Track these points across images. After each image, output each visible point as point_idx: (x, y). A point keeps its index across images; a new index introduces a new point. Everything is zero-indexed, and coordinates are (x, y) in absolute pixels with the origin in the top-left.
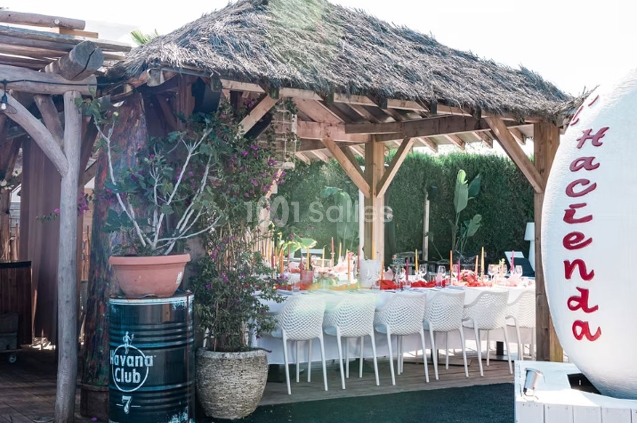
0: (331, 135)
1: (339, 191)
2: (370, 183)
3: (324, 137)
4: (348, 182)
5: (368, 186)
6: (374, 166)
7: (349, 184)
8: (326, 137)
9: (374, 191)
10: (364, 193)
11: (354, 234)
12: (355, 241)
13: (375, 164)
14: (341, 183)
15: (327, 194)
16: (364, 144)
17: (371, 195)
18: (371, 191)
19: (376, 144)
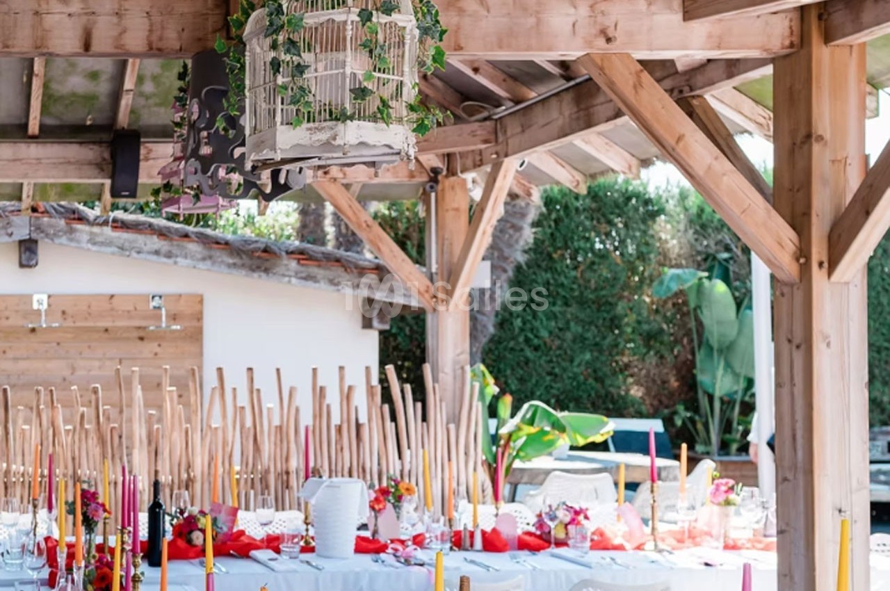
0: (619, 35)
1: (700, 279)
2: (799, 220)
3: (589, 43)
4: (725, 255)
5: (788, 235)
6: (816, 148)
7: (726, 260)
8: (601, 42)
9: (818, 251)
10: (769, 263)
11: (742, 384)
12: (747, 399)
13: (820, 138)
14: (705, 260)
15: (668, 288)
16: (769, 70)
17: (805, 270)
18: (803, 253)
19: (822, 54)
